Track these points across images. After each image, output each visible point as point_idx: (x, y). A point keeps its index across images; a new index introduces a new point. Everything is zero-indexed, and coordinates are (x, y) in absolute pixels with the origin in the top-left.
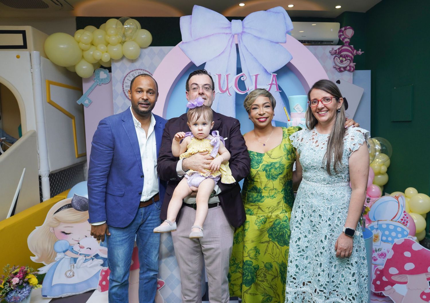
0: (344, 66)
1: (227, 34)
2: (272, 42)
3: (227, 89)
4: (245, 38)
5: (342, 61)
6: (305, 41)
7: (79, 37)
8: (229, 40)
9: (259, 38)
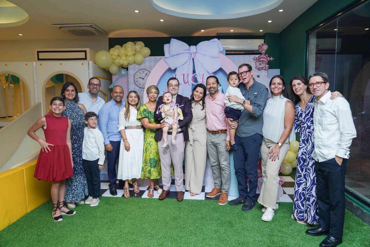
0: (262, 67)
1: (188, 53)
2: (211, 57)
3: (188, 82)
4: (197, 55)
5: (260, 64)
6: (242, 50)
7: (112, 52)
8: (189, 56)
9: (205, 55)
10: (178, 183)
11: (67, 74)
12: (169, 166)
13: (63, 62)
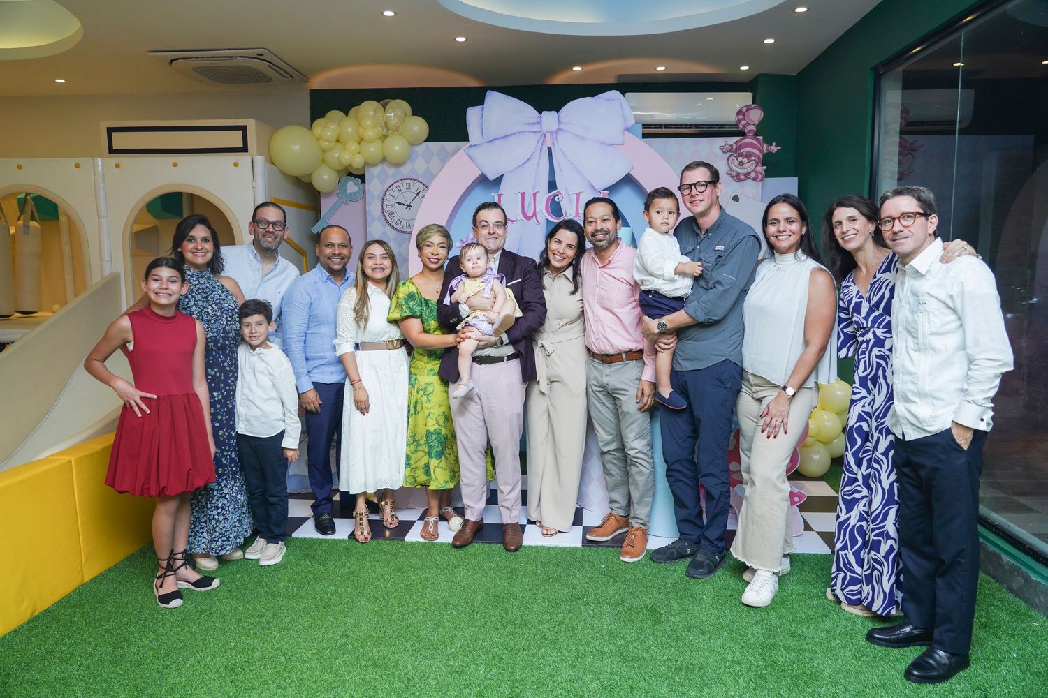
0: (746, 171)
1: (535, 132)
2: (601, 143)
3: (535, 214)
4: (561, 137)
5: (741, 164)
6: (691, 125)
7: (320, 131)
8: (538, 141)
9: (583, 138)
10: (507, 500)
11: (192, 195)
12: (480, 454)
13: (182, 159)
